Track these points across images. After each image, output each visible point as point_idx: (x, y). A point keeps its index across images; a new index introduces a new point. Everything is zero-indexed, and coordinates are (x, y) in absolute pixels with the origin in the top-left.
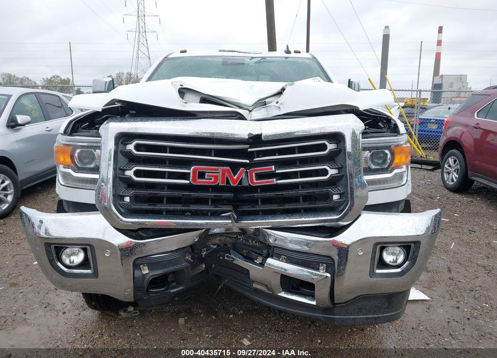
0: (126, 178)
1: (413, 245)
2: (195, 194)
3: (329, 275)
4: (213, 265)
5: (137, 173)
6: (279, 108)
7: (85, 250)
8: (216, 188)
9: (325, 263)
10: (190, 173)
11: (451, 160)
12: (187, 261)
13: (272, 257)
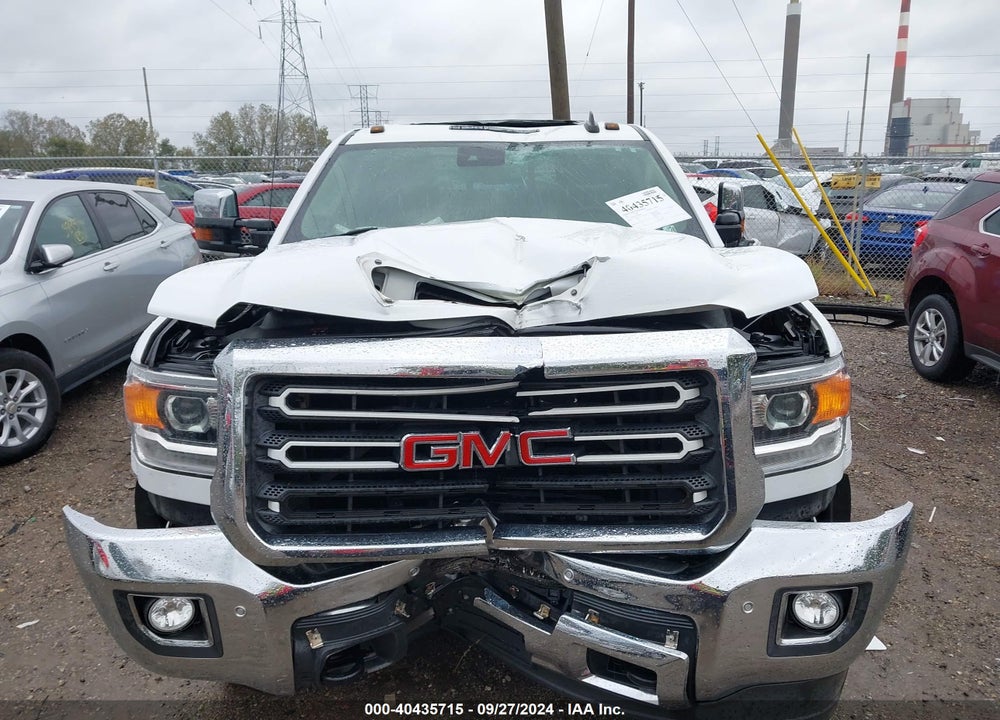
0: (271, 464)
1: (856, 590)
2: (410, 488)
3: (684, 656)
4: (451, 610)
5: (294, 454)
6: (579, 307)
7: (196, 604)
8: (453, 475)
9: (676, 629)
10: (399, 448)
11: (928, 316)
12: (399, 616)
13: (569, 611)
